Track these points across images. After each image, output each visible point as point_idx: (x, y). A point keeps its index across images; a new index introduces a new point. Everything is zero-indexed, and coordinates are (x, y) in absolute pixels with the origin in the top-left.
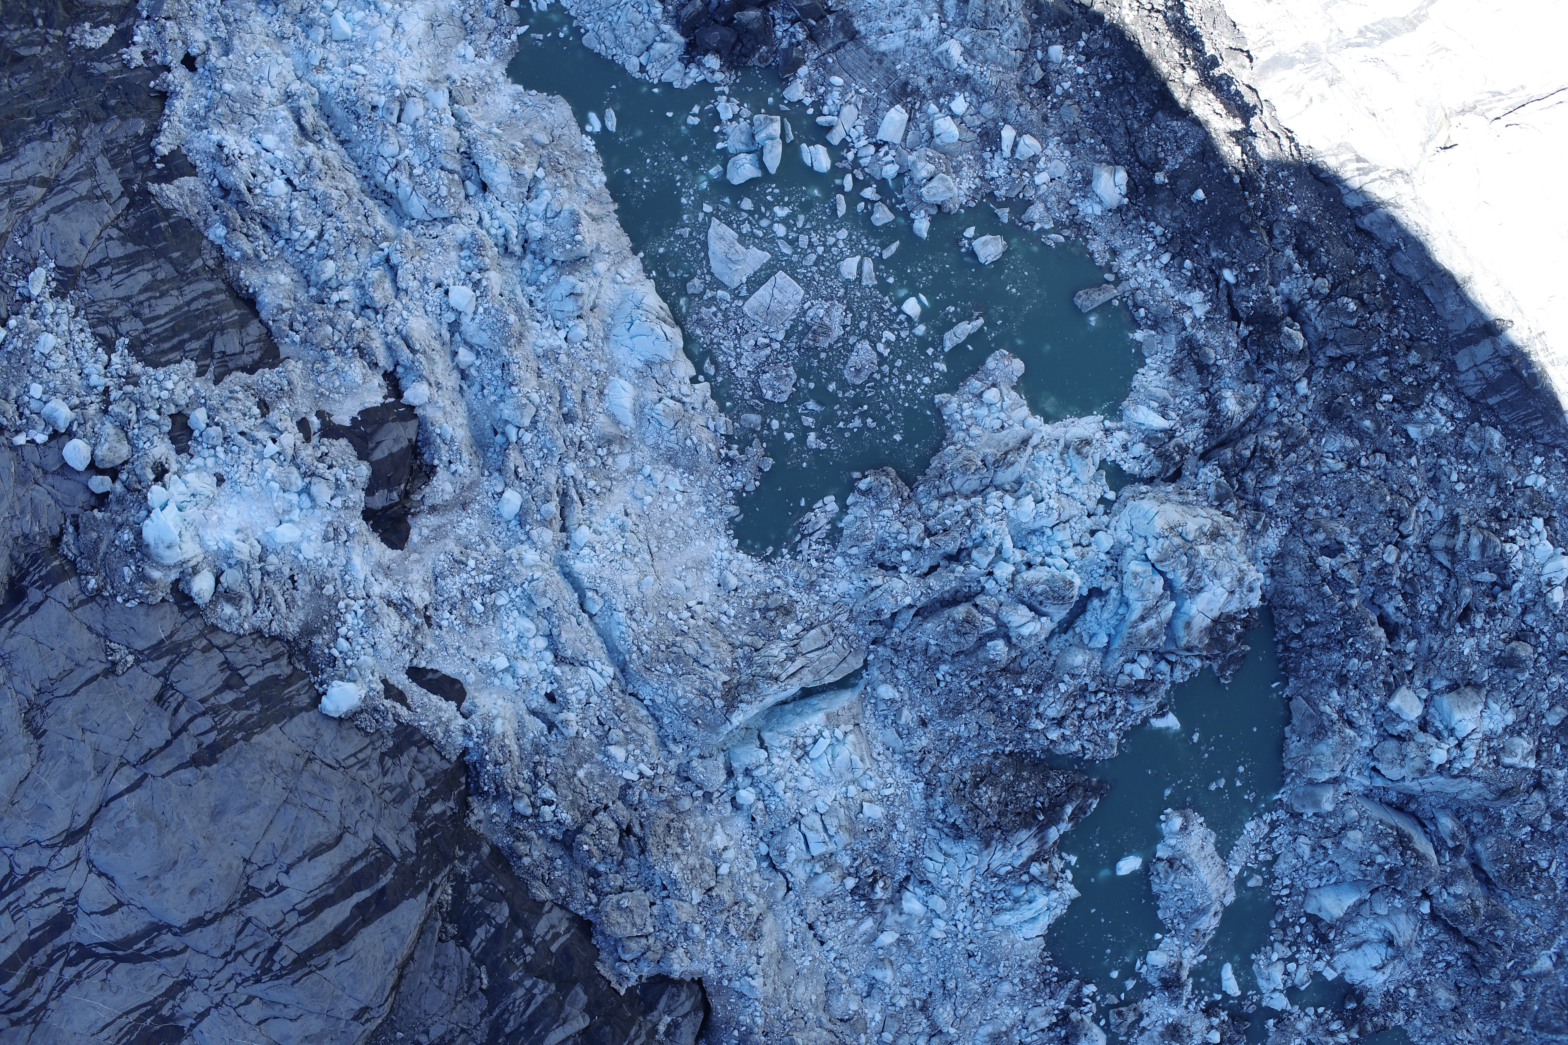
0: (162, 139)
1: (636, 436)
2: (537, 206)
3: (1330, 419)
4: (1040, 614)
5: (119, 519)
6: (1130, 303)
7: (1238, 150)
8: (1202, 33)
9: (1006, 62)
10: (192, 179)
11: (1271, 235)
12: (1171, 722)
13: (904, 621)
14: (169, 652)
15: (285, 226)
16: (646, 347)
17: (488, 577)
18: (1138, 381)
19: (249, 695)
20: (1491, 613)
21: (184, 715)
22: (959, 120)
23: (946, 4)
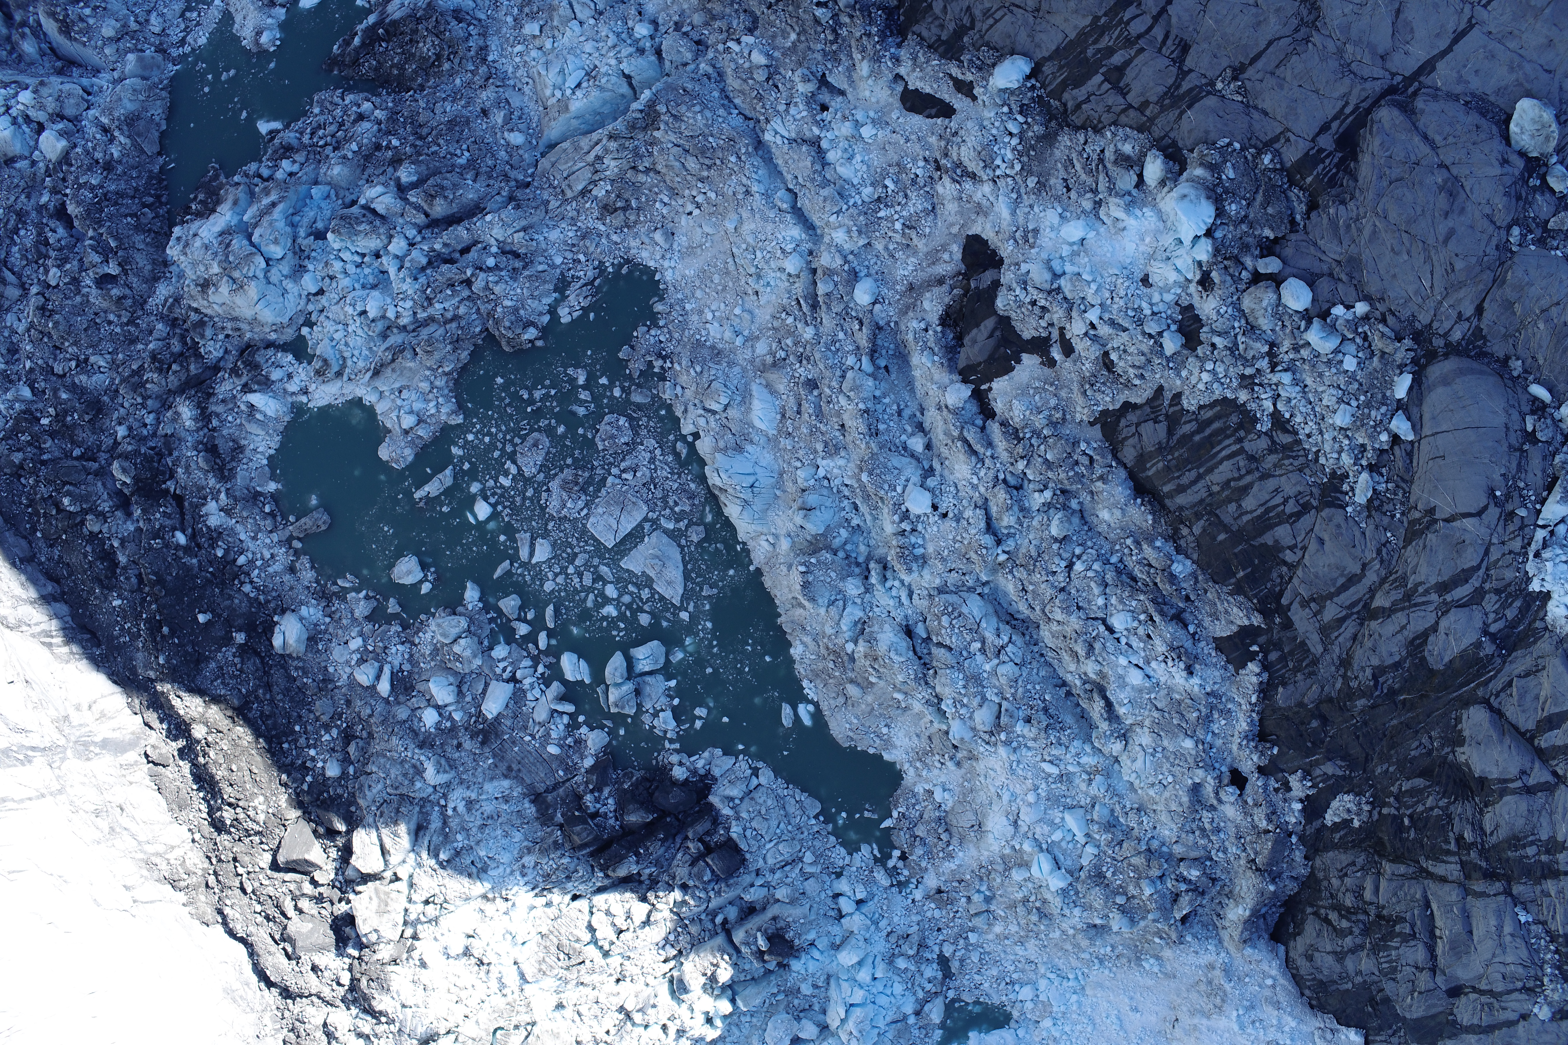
0: (1254, 680)
1: (751, 374)
2: (854, 613)
3: (99, 401)
4: (366, 207)
5: (1244, 228)
6: (279, 519)
8: (192, 785)
9: (382, 761)
10: (1219, 634)
12: (264, 128)
13: (495, 203)
14: (1182, 97)
15: (1110, 576)
16: (740, 464)
17: (881, 214)
18: (275, 442)
19: (1098, 64)
21: (1158, 33)
22: (430, 702)
23: (440, 824)
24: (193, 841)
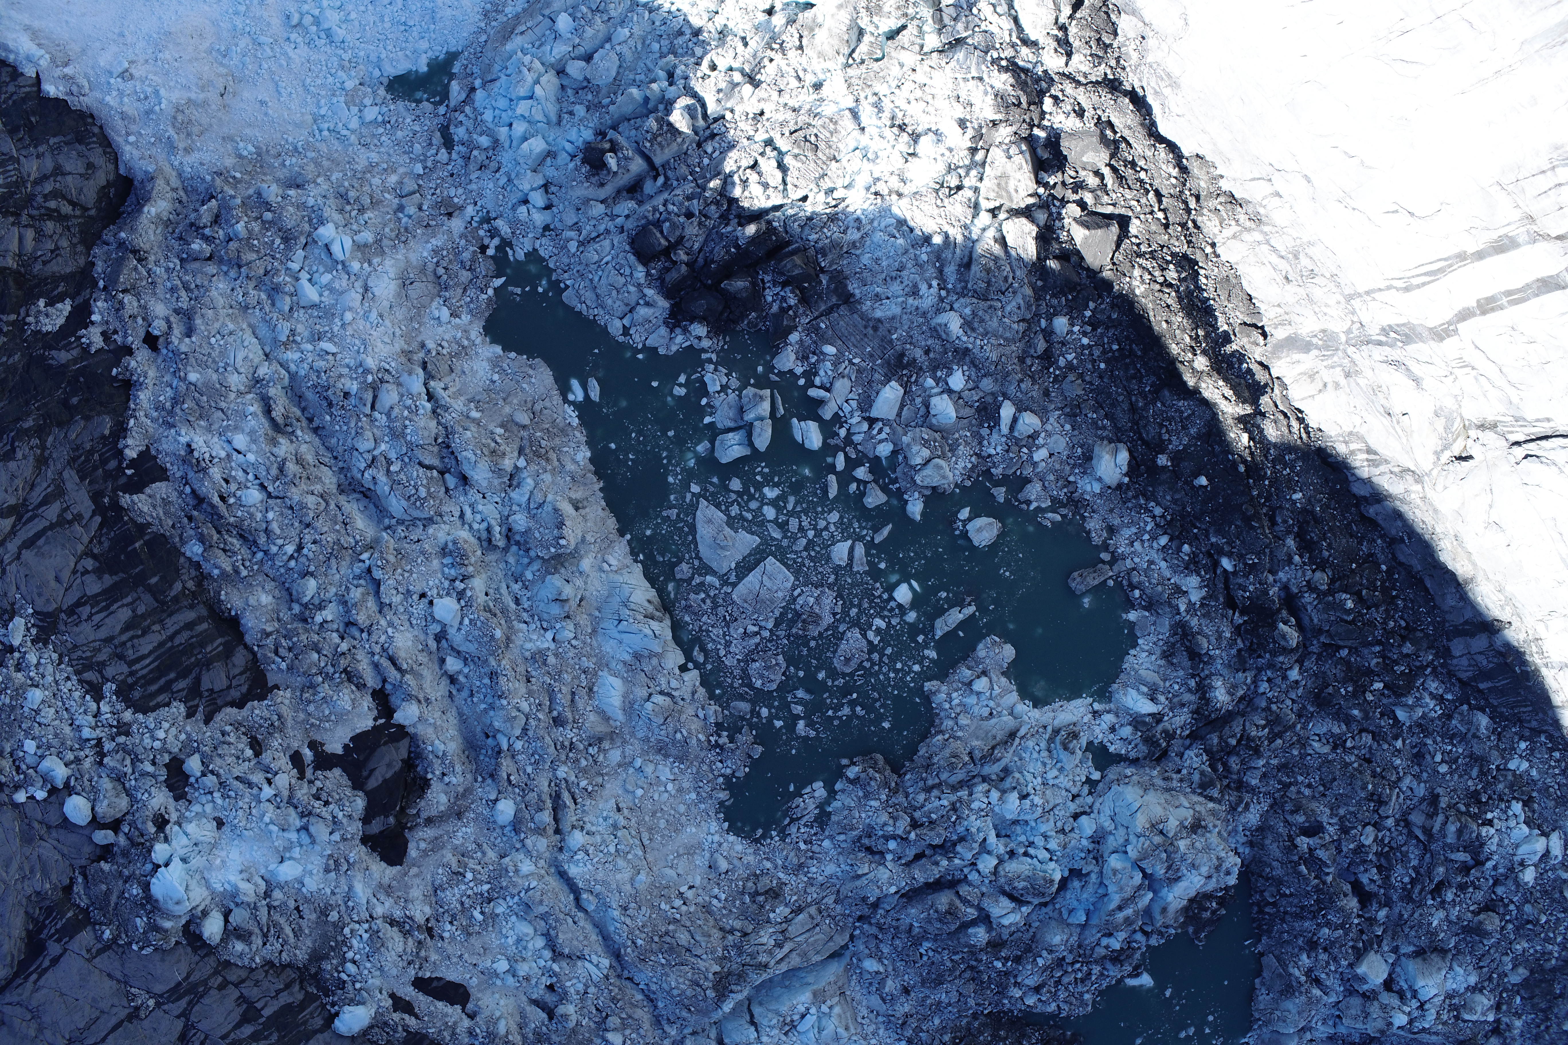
0: (130, 441)
1: (626, 730)
2: (519, 496)
3: (1319, 706)
4: (1021, 903)
5: (126, 872)
6: (1125, 583)
7: (1245, 437)
8: (1216, 306)
9: (1008, 335)
10: (163, 485)
11: (1273, 523)
12: (1146, 980)
13: (889, 904)
14: (186, 993)
15: (262, 540)
16: (635, 642)
17: (486, 887)
18: (1129, 662)
19: (266, 1026)
20: (1462, 887)
22: (956, 396)
23: (946, 270)
24: (1213, 245)
